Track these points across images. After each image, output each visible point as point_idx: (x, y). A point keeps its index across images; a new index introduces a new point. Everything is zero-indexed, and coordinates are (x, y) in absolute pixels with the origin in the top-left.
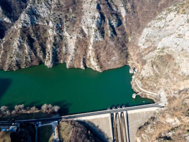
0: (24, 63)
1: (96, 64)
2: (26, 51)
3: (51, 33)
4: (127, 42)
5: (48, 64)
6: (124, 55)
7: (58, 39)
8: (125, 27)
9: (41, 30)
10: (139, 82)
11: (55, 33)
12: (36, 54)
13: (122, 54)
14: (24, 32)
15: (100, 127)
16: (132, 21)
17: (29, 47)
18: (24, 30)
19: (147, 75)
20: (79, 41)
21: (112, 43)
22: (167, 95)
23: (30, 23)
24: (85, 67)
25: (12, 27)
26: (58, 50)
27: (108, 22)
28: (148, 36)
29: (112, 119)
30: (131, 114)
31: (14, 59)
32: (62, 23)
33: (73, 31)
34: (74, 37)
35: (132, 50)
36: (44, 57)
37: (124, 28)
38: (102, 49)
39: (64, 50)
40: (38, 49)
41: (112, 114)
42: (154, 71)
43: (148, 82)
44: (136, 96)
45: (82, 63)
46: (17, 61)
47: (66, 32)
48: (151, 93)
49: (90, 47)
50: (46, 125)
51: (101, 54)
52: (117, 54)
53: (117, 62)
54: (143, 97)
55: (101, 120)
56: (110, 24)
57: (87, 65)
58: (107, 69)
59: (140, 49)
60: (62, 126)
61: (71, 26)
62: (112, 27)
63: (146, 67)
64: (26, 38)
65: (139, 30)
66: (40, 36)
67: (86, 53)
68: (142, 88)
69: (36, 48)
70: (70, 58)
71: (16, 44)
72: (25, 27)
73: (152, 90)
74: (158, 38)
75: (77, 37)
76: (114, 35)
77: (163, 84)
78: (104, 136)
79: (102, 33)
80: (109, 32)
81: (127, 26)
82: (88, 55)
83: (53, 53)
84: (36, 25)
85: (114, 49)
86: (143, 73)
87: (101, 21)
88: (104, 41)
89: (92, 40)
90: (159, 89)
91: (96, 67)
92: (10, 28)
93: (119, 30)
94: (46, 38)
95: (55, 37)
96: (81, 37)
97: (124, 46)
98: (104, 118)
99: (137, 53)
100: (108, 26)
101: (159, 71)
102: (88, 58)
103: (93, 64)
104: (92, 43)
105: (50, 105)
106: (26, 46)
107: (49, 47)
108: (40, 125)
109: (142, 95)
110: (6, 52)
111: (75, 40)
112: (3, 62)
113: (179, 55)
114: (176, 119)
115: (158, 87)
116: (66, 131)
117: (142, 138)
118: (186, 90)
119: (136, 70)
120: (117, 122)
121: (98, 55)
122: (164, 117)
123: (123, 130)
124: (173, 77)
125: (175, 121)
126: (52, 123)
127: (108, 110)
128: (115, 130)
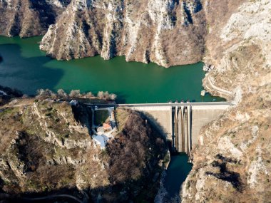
0: (78, 52)
1: (161, 57)
2: (81, 39)
3: (110, 18)
4: (206, 33)
5: (105, 55)
6: (198, 49)
7: (117, 26)
8: (206, 13)
9: (98, 15)
10: (212, 79)
11: (115, 19)
12: (91, 43)
13: (197, 47)
14: (79, 16)
15: (160, 121)
16: (216, 5)
17: (84, 34)
18: (80, 14)
19: (223, 70)
20: (143, 29)
21: (185, 33)
22: (243, 93)
23: (86, 5)
24: (149, 61)
25: (63, 13)
26: (117, 39)
27: (182, 5)
28: (235, 24)
29: (173, 113)
30: (197, 111)
31: (68, 47)
32: (123, 6)
33: (137, 16)
34: (137, 25)
36: (101, 48)
37: (204, 15)
38: (172, 40)
39: (124, 40)
40: (94, 38)
41: (174, 108)
42: (232, 65)
43: (222, 79)
44: (206, 94)
45: (144, 56)
46: (70, 50)
47: (127, 18)
48: (225, 91)
49: (157, 37)
50: (102, 109)
51: (169, 46)
52: (190, 47)
53: (189, 57)
54: (214, 95)
55: (160, 112)
56: (185, 8)
57: (151, 59)
58: (175, 64)
60: (119, 112)
61: (134, 11)
62: (187, 12)
63: (223, 60)
64: (81, 24)
65: (226, 17)
66: (96, 22)
67: (150, 44)
68: (215, 85)
69: (92, 37)
70: (130, 50)
71: (70, 30)
72: (80, 10)
73: (227, 87)
74: (248, 26)
75: (141, 24)
76: (188, 22)
77: (241, 80)
78: (162, 130)
79: (174, 19)
80: (182, 18)
81: (208, 12)
82: (153, 47)
83: (111, 43)
84: (93, 8)
85: (186, 41)
86: (219, 69)
87: (173, 4)
88: (175, 31)
89: (159, 29)
90: (235, 87)
91: (162, 61)
92: (61, 13)
93: (196, 16)
94: (104, 25)
95: (114, 24)
96: (146, 24)
97: (200, 37)
98: (165, 111)
99: (217, 47)
100: (182, 10)
101: (239, 66)
102: (152, 50)
103: (158, 58)
104: (159, 32)
105: (107, 93)
106: (81, 32)
107: (107, 36)
108: (96, 109)
109: (213, 93)
110: (59, 39)
111: (138, 28)
112: (56, 51)
113: (267, 45)
114: (246, 114)
115: (235, 84)
116: (122, 116)
117: (205, 135)
118: (266, 85)
119: (212, 67)
120: (179, 117)
121: (165, 46)
122: (234, 114)
123: (185, 126)
124: (255, 72)
125: (245, 117)
126: (108, 109)
127: (170, 103)
128: (176, 126)
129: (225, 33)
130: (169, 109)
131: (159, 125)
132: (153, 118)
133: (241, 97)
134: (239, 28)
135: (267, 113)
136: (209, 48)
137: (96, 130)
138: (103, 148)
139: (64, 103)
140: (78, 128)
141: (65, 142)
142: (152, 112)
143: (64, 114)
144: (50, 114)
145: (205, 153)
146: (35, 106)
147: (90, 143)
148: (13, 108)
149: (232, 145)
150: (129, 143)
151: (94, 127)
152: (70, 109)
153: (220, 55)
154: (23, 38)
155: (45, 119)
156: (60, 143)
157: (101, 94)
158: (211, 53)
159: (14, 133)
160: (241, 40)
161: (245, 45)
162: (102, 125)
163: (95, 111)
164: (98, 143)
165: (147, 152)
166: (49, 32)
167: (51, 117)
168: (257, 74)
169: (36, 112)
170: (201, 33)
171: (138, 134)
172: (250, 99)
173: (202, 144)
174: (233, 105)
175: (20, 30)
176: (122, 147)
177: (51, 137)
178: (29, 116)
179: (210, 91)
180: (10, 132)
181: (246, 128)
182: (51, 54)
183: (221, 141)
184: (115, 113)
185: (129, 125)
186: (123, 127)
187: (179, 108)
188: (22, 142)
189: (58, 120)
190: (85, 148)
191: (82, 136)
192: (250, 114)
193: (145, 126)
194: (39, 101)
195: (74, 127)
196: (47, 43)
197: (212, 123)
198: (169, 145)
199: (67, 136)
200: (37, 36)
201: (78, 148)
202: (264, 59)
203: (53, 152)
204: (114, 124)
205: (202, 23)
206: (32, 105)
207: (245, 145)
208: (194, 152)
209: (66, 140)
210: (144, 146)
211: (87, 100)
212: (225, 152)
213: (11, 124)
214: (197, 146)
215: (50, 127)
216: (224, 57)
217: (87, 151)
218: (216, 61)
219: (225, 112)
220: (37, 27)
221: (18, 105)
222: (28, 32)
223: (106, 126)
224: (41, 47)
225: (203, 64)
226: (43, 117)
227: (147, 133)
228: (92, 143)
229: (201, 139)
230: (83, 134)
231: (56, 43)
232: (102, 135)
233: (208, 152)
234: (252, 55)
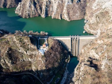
0: (31, 15)
1: (67, 17)
2: (33, 9)
4: (86, 6)
5: (43, 16)
6: (83, 13)
10: (88, 26)
12: (37, 11)
13: (82, 12)
19: (93, 22)
20: (59, 4)
21: (77, 6)
22: (101, 32)
24: (61, 18)
26: (48, 9)
28: (99, 2)
29: (72, 40)
30: (81, 39)
31: (27, 12)
34: (56, 2)
35: (88, 11)
36: (41, 13)
38: (71, 9)
39: (51, 9)
40: (38, 8)
41: (72, 38)
42: (97, 20)
43: (92, 26)
44: (85, 32)
45: (60, 16)
46: (28, 14)
48: (93, 31)
49: (65, 8)
50: (42, 39)
51: (70, 12)
52: (79, 12)
53: (79, 17)
54: (89, 33)
55: (66, 40)
57: (62, 17)
58: (73, 20)
59: (93, 10)
63: (93, 18)
64: (33, 2)
66: (39, 1)
67: (62, 11)
68: (89, 28)
69: (37, 8)
70: (54, 13)
71: (28, 5)
74: (104, 3)
75: (58, 2)
76: (79, 1)
77: (100, 26)
78: (67, 47)
79: (72, 0)
82: (63, 12)
83: (46, 11)
85: (78, 10)
86: (91, 22)
88: (73, 5)
89: (66, 4)
90: (97, 29)
91: (67, 18)
94: (42, 3)
95: (47, 2)
96: (60, 2)
97: (84, 8)
99: (90, 12)
101: (99, 20)
102: (63, 14)
103: (66, 17)
104: (66, 6)
105: (44, 32)
106: (33, 6)
107: (44, 7)
108: (40, 39)
109: (88, 32)
110: (23, 9)
111: (57, 4)
112: (22, 14)
114: (102, 41)
115: (97, 28)
116: (51, 42)
117: (84, 49)
118: (111, 29)
119: (88, 21)
120: (74, 42)
121: (69, 12)
122: (97, 41)
123: (76, 46)
125: (101, 42)
126: (45, 39)
127: (70, 36)
128: (72, 46)
129: (94, 6)
130: (70, 38)
131: (65, 45)
132: (63, 43)
133: (100, 33)
134: (100, 4)
135: (110, 40)
136: (87, 13)
137: (40, 47)
138: (43, 54)
139: (26, 36)
140: (33, 46)
141: (27, 52)
142: (63, 40)
143: (27, 41)
144: (21, 41)
145: (84, 56)
146: (14, 37)
147: (37, 53)
148: (5, 38)
149: (95, 53)
150: (54, 52)
151: (39, 46)
152: (29, 39)
154: (8, 8)
155: (19, 43)
156: (25, 53)
157: (41, 32)
158: (88, 15)
159: (6, 49)
160: (101, 9)
161: (102, 11)
162: (42, 45)
163: (39, 40)
164: (41, 52)
165: (61, 56)
166: (19, 5)
167: (21, 42)
168: (107, 23)
169: (15, 40)
170: (84, 6)
171: (57, 49)
172: (104, 34)
173: (83, 53)
174: (96, 37)
175: (7, 5)
176: (51, 54)
177: (22, 50)
178: (12, 41)
179: (87, 31)
180: (5, 48)
181: (101, 46)
182: (20, 15)
183: (91, 52)
184: (48, 40)
185: (53, 45)
186: (51, 46)
187: (74, 38)
188: (10, 52)
189: (24, 43)
190: (36, 54)
191: (34, 50)
192: (103, 41)
193: (60, 46)
194: (16, 35)
195: (31, 46)
196: (18, 11)
197: (87, 44)
198: (70, 53)
199: (28, 50)
200: (14, 7)
201: (33, 54)
202: (110, 17)
203: (23, 56)
204: (47, 45)
205: (85, 2)
206: (13, 37)
207: (101, 53)
208: (80, 56)
210: (59, 53)
211: (36, 35)
212: (92, 56)
213: (5, 45)
214: (81, 54)
215: (21, 46)
216: (93, 17)
217: (36, 56)
218: (90, 18)
219: (93, 40)
220: (14, 3)
221: (7, 37)
222: (10, 5)
223: (44, 46)
224: (16, 12)
225: (85, 20)
226: (18, 42)
227: (61, 48)
228: (38, 53)
229: (83, 51)
230: (35, 49)
231: (22, 10)
232: (43, 49)
233: (85, 56)
234: (105, 16)
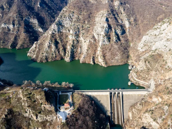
0: (50, 58)
1: (102, 61)
2: (53, 50)
3: (71, 38)
4: (129, 46)
5: (67, 59)
7: (75, 42)
8: (128, 35)
9: (64, 36)
10: (135, 74)
11: (74, 38)
12: (59, 52)
13: (124, 55)
14: (53, 37)
15: (102, 102)
16: (134, 31)
17: (55, 47)
18: (53, 35)
19: (141, 69)
20: (91, 44)
21: (116, 46)
23: (57, 31)
24: (94, 63)
25: (44, 35)
26: (75, 50)
27: (114, 31)
28: (146, 42)
29: (111, 97)
30: (126, 95)
31: (44, 54)
32: (79, 31)
33: (87, 36)
34: (87, 41)
35: (132, 53)
36: (65, 55)
37: (127, 36)
38: (108, 50)
39: (79, 50)
40: (61, 49)
41: (111, 93)
42: (146, 66)
43: (141, 74)
44: (131, 84)
45: (92, 60)
46: (46, 56)
47: (81, 38)
48: (143, 82)
49: (99, 49)
50: (64, 94)
51: (107, 54)
52: (120, 55)
53: (119, 61)
54: (137, 85)
57: (96, 62)
58: (111, 65)
59: (139, 51)
60: (75, 96)
61: (85, 34)
62: (117, 34)
63: (140, 63)
64: (54, 41)
65: (140, 37)
66: (63, 40)
67: (95, 53)
68: (137, 78)
69: (60, 48)
70: (83, 56)
71: (46, 44)
72: (53, 33)
73: (144, 80)
74: (154, 43)
75: (90, 41)
76: (118, 40)
77: (153, 75)
79: (109, 39)
80: (114, 38)
81: (129, 35)
82: (97, 55)
83: (71, 52)
84: (61, 32)
85: (117, 51)
86: (139, 68)
87: (109, 30)
88: (110, 45)
89: (100, 44)
90: (149, 80)
91: (102, 63)
92: (42, 35)
93: (122, 37)
94: (67, 42)
95: (73, 41)
96: (93, 41)
97: (126, 49)
98: (105, 95)
99: (136, 55)
100: (114, 34)
101: (150, 66)
102: (96, 56)
103: (100, 61)
104: (100, 46)
105: (67, 83)
106: (53, 46)
107: (69, 48)
108: (60, 94)
109: (136, 83)
110: (40, 50)
111: (87, 44)
112: (37, 57)
113: (167, 54)
114: (159, 98)
115: (149, 77)
116: (77, 99)
117: (133, 112)
118: (170, 79)
119: (134, 67)
120: (115, 99)
121: (104, 54)
122: (151, 98)
123: (119, 106)
124: (161, 70)
125: (158, 100)
126: (68, 94)
127: (108, 90)
128: (113, 106)
129: (140, 47)
130: (108, 93)
131: (101, 105)
132: (97, 100)
133: (154, 86)
134: (149, 44)
136: (132, 55)
137: (60, 108)
138: (64, 121)
139: (39, 90)
140: (48, 107)
141: (38, 117)
142: (97, 96)
143: (39, 97)
144: (30, 97)
145: (134, 125)
146: (21, 92)
147: (55, 117)
148: (6, 93)
149: (152, 120)
150: (82, 117)
151: (58, 106)
152: (43, 94)
153: (138, 59)
154: (18, 49)
155: (26, 101)
156: (35, 118)
157: (63, 83)
158: (133, 58)
159: (4, 110)
160: (150, 51)
161: (153, 54)
162: (63, 105)
163: (60, 95)
164: (61, 117)
165: (94, 124)
166: (34, 45)
167: (30, 99)
168: (162, 71)
169: (21, 96)
170: (126, 46)
171: (88, 111)
172: (160, 88)
173: (131, 118)
174: (149, 91)
175: (17, 45)
176: (77, 120)
177: (29, 113)
178: (16, 98)
179: (134, 82)
180: (2, 110)
181: (160, 107)
182: (34, 59)
183: (144, 116)
184: (73, 96)
185: (81, 104)
186: (78, 106)
187: (115, 93)
188: (9, 117)
189: (35, 101)
190: (52, 121)
191: (50, 112)
192: (162, 98)
193: (92, 105)
194: (24, 88)
195: (45, 106)
196: (31, 53)
197: (137, 103)
198: (109, 119)
199: (40, 113)
200: (26, 48)
201: (47, 120)
202: (166, 62)
203: (29, 124)
204: (71, 104)
205: (126, 41)
206: (19, 91)
207: (161, 120)
208: (126, 124)
209: (39, 115)
210: (92, 119)
211: (55, 88)
212: (148, 125)
213: (3, 104)
214: (128, 120)
215: (29, 106)
216: (141, 61)
217: (52, 123)
218: (137, 63)
219: (145, 96)
220: (27, 43)
221: (9, 91)
222: (22, 46)
223: (66, 105)
224: (28, 54)
225: (129, 65)
226: (25, 99)
227: (94, 110)
228: (57, 117)
229: (130, 115)
230: (51, 111)
231: (38, 52)
232: (64, 112)
233: (135, 125)
234: (158, 60)
